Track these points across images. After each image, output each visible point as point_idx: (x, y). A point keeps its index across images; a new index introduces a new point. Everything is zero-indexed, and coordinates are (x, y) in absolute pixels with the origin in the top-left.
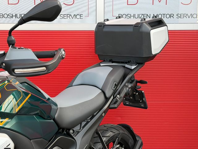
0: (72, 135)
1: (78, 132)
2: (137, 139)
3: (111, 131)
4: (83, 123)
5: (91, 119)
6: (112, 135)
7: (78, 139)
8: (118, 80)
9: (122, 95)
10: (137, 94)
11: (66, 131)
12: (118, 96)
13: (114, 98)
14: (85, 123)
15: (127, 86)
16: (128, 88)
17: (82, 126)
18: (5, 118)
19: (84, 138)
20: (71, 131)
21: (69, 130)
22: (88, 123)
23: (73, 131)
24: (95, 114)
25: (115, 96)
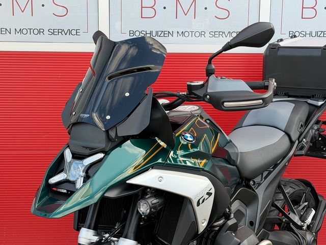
0: (253, 187)
1: (259, 184)
2: (320, 199)
3: (290, 187)
4: (265, 174)
5: (274, 168)
6: (292, 192)
7: (260, 192)
8: (304, 120)
9: (309, 139)
10: (320, 139)
11: (245, 182)
12: (304, 140)
13: (299, 143)
14: (267, 172)
15: (313, 129)
16: (314, 131)
17: (264, 176)
18: (202, 159)
19: (266, 192)
20: (251, 183)
21: (249, 180)
22: (270, 173)
23: (254, 182)
24: (279, 162)
25: (300, 140)
